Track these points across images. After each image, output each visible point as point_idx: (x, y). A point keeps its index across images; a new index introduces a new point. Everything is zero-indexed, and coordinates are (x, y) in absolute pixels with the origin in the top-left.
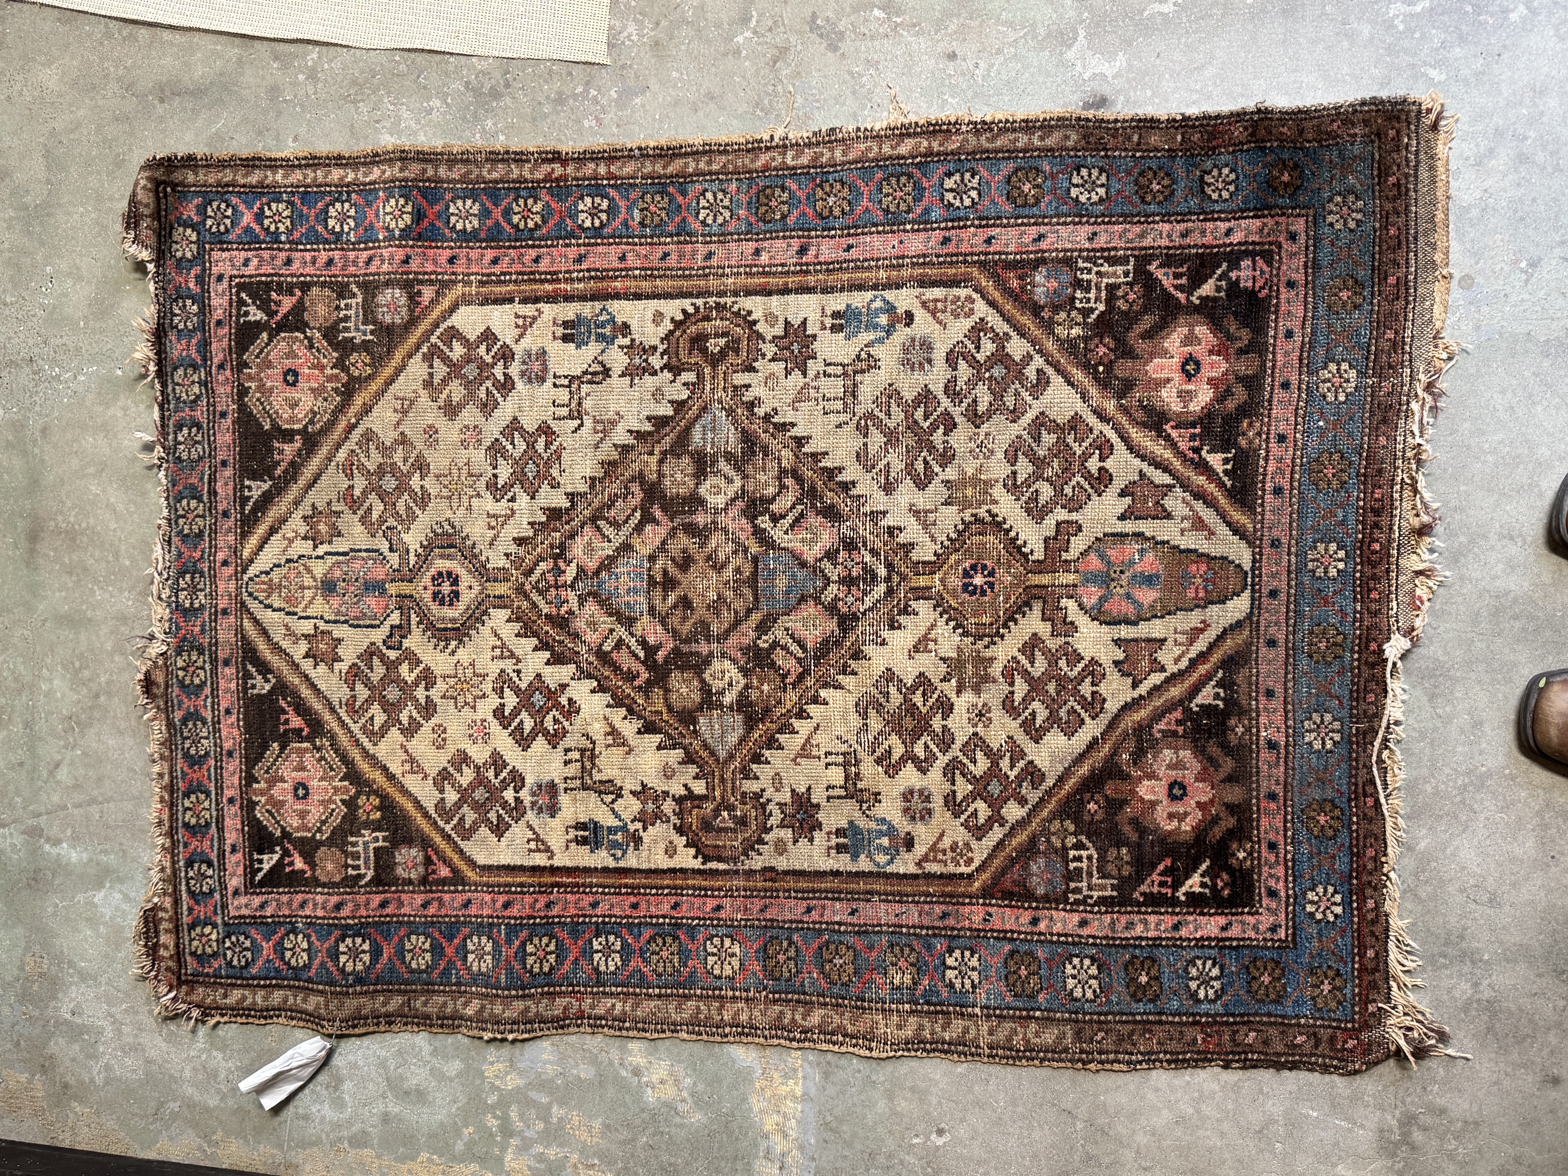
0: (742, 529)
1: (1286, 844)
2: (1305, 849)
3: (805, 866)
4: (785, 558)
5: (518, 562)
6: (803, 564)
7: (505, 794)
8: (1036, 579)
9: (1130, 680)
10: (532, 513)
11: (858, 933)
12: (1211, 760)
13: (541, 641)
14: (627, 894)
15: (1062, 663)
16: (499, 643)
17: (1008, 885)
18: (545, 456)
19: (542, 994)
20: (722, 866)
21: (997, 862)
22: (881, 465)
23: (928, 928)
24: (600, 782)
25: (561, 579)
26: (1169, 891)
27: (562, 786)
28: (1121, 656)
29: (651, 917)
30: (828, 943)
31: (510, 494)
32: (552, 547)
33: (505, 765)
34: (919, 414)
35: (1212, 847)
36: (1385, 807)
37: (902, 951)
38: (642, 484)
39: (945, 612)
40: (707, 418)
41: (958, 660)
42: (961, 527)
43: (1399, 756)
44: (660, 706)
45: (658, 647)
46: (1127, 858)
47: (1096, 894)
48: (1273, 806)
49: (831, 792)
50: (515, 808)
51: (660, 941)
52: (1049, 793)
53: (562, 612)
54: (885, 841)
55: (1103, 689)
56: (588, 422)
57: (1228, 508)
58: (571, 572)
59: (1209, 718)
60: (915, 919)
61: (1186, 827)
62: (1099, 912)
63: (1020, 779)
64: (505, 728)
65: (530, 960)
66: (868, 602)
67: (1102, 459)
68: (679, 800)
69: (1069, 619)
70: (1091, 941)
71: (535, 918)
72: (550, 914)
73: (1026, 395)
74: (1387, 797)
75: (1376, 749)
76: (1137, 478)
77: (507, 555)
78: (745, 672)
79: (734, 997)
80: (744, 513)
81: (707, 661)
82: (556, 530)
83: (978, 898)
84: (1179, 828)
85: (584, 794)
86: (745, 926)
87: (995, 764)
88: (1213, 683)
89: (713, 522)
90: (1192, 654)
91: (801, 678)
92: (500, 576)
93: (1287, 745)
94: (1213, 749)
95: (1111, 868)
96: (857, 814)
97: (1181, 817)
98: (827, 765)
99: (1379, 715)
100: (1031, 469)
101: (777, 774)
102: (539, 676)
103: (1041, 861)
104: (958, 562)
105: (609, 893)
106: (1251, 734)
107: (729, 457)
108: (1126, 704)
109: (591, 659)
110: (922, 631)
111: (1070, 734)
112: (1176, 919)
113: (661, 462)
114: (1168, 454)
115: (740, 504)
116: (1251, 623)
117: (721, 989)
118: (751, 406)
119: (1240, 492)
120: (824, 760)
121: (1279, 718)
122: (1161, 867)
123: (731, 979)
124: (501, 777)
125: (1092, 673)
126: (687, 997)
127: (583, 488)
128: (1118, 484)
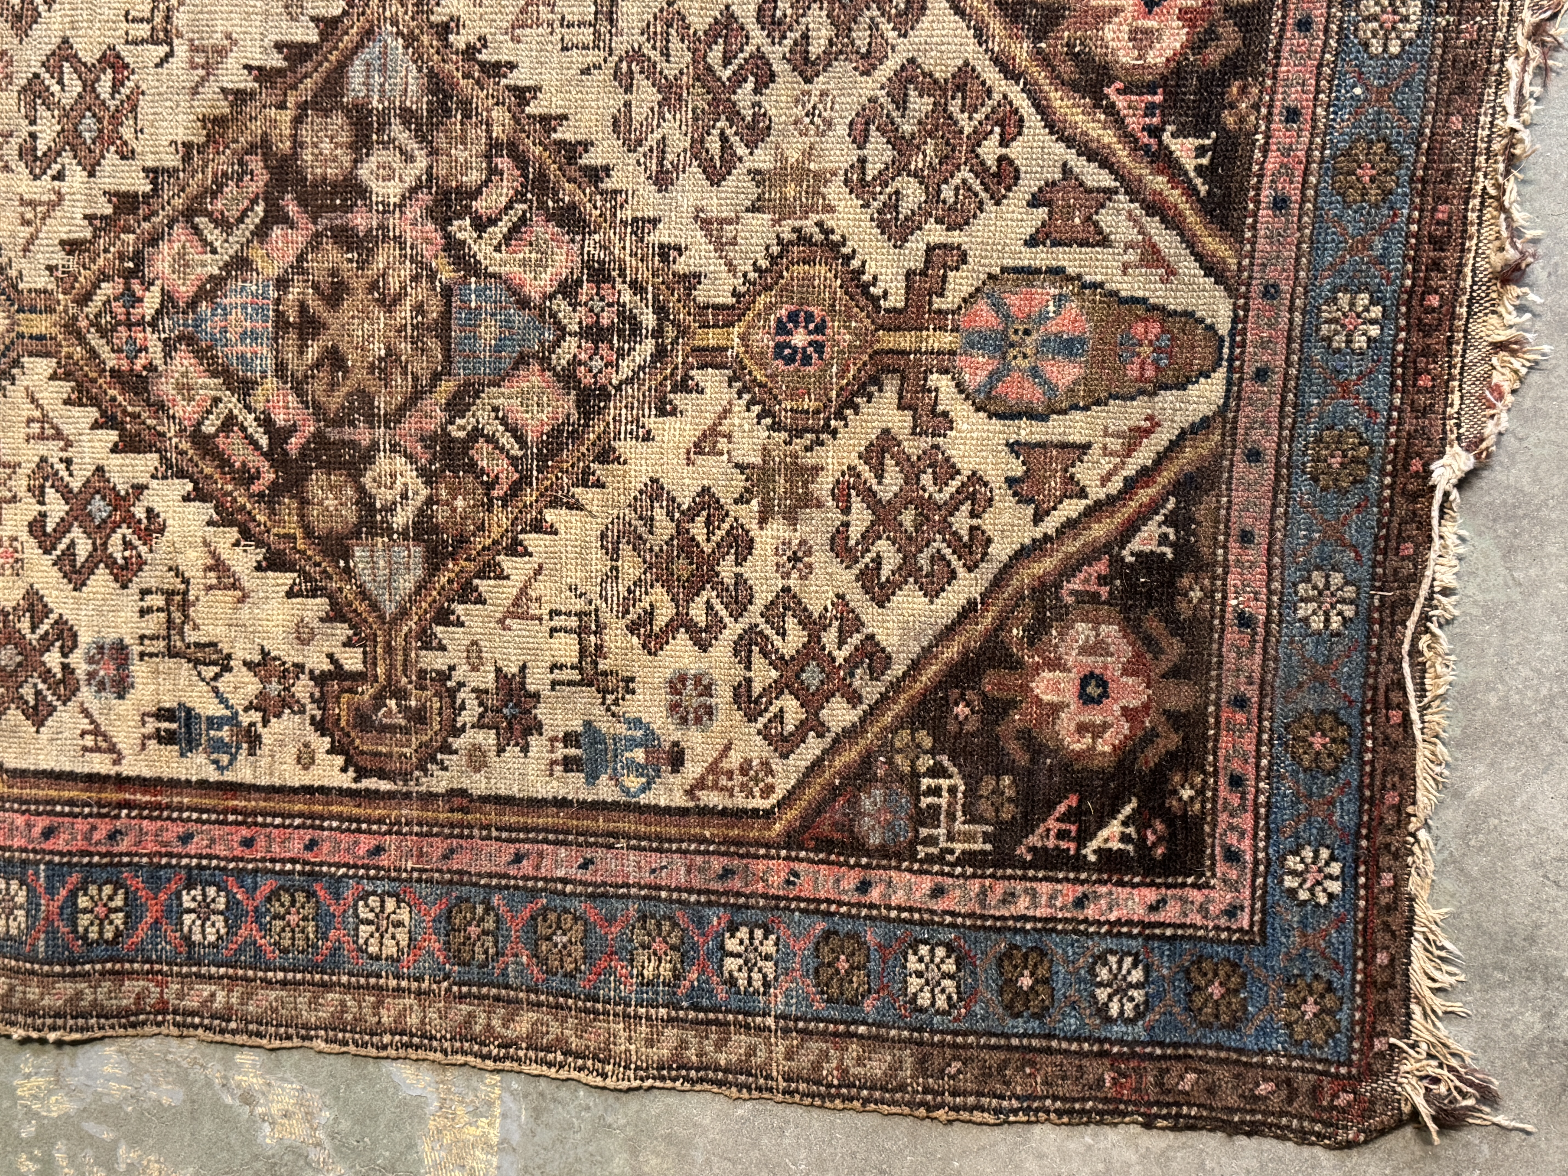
0: (428, 241)
1: (1258, 779)
2: (1287, 787)
3: (514, 790)
4: (495, 291)
5: (67, 281)
6: (524, 303)
7: (46, 658)
8: (890, 340)
9: (1030, 510)
10: (90, 199)
11: (592, 896)
12: (1149, 642)
13: (103, 413)
14: (236, 823)
15: (926, 479)
16: (37, 414)
17: (826, 829)
18: (112, 104)
19: (102, 973)
20: (385, 786)
21: (811, 793)
22: (652, 140)
23: (699, 892)
24: (197, 645)
25: (136, 312)
26: (1072, 846)
27: (136, 649)
28: (1017, 469)
29: (273, 861)
30: (545, 909)
31: (56, 167)
32: (121, 257)
33: (47, 611)
34: (715, 56)
35: (1142, 778)
36: (1417, 726)
37: (659, 925)
38: (266, 158)
39: (745, 389)
40: (373, 50)
41: (763, 469)
42: (775, 249)
43: (1444, 644)
44: (292, 526)
45: (292, 430)
46: (1009, 793)
47: (959, 847)
48: (1241, 717)
49: (558, 675)
50: (63, 681)
51: (286, 898)
52: (896, 686)
53: (138, 367)
54: (639, 755)
55: (987, 522)
56: (181, 49)
57: (1199, 229)
58: (151, 302)
59: (1149, 574)
60: (680, 877)
61: (1104, 746)
62: (963, 875)
63: (852, 663)
64: (47, 552)
65: (84, 920)
66: (626, 368)
67: (1004, 142)
68: (320, 679)
69: (940, 408)
70: (948, 919)
71: (91, 854)
72: (115, 850)
73: (886, 27)
74: (1422, 710)
75: (1409, 633)
76: (1058, 176)
77: (50, 269)
78: (428, 477)
79: (398, 989)
80: (430, 212)
81: (368, 456)
82: (128, 230)
83: (779, 847)
84: (1094, 748)
85: (171, 663)
86: (420, 880)
87: (815, 638)
88: (1159, 518)
89: (382, 227)
90: (1130, 470)
91: (516, 489)
92: (40, 304)
93: (1268, 621)
94: (1154, 625)
95: (984, 808)
96: (598, 710)
97: (1098, 731)
98: (553, 630)
99: (1416, 578)
100: (889, 154)
101: (474, 643)
102: (100, 470)
103: (878, 793)
104: (770, 308)
105: (208, 822)
106: (1213, 602)
107: (407, 116)
108: (1023, 547)
109: (184, 445)
110: (709, 419)
111: (931, 594)
112: (1080, 889)
113: (297, 121)
114: (1109, 137)
115: (425, 198)
116: (1225, 422)
117: (379, 976)
118: (444, 30)
119: (1219, 205)
120: (547, 624)
121: (1258, 575)
122: (1062, 808)
123: (394, 960)
124: (41, 631)
125: (972, 497)
126: (326, 986)
127: (172, 160)
128: (1028, 185)
